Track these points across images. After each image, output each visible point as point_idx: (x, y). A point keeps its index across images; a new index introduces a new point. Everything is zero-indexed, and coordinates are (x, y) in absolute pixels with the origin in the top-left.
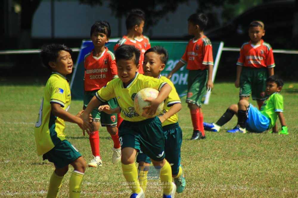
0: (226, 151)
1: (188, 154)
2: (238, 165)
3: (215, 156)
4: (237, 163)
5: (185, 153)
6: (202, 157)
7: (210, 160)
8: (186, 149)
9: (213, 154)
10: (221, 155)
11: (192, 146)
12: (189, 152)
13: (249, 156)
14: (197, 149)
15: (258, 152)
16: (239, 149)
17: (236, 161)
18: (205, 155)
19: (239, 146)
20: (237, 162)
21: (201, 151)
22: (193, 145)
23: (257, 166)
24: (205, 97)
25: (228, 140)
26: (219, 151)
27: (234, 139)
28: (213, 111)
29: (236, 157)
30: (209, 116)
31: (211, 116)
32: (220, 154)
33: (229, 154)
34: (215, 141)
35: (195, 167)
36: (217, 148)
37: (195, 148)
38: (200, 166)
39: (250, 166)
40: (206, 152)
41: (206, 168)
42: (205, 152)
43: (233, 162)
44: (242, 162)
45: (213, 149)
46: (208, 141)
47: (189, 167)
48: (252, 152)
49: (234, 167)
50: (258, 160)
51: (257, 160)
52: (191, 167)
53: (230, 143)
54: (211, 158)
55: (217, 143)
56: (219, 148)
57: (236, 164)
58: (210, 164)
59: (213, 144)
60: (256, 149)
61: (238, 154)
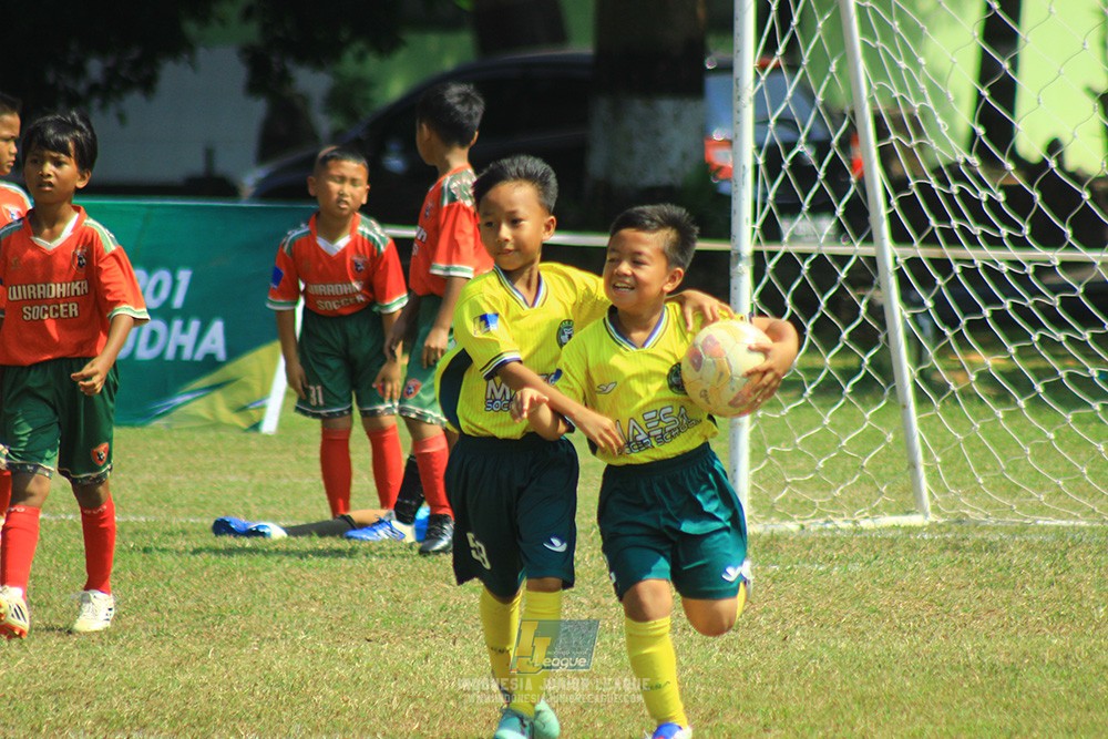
0: (339, 608)
1: (197, 620)
2: (385, 662)
3: (299, 626)
4: (382, 654)
5: (185, 617)
6: (249, 633)
7: (280, 642)
8: (189, 603)
9: (291, 622)
10: (321, 625)
11: (213, 590)
12: (202, 613)
13: (424, 628)
14: (230, 600)
15: (456, 611)
16: (387, 601)
17: (376, 645)
18: (263, 626)
19: (388, 590)
20: (382, 649)
21: (246, 610)
22: (219, 586)
23: (454, 664)
24: (263, 407)
25: (348, 566)
26: (313, 610)
27: (368, 565)
28: (293, 460)
29: (377, 632)
30: (279, 477)
31: (287, 477)
32: (319, 621)
33: (350, 619)
34: (299, 570)
35: (223, 669)
36: (306, 598)
37: (225, 598)
38: (244, 664)
39: (430, 665)
40: (267, 613)
41: (266, 672)
42: (264, 611)
43: (367, 649)
44: (398, 649)
45: (291, 601)
46: (274, 573)
47: (202, 671)
48: (438, 611)
49: (368, 669)
50: (459, 642)
51: (454, 643)
52: (209, 670)
53: (354, 579)
54: (285, 637)
55: (309, 578)
56: (313, 598)
57: (378, 655)
58: (278, 658)
59: (292, 584)
60: (451, 602)
61: (382, 621)
